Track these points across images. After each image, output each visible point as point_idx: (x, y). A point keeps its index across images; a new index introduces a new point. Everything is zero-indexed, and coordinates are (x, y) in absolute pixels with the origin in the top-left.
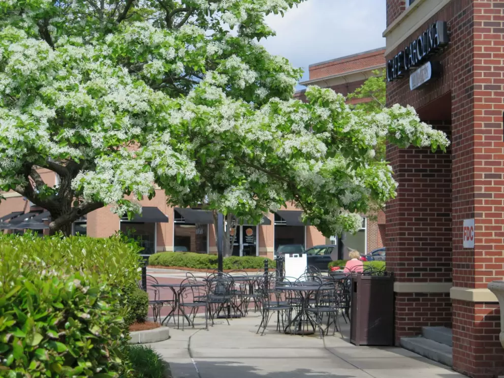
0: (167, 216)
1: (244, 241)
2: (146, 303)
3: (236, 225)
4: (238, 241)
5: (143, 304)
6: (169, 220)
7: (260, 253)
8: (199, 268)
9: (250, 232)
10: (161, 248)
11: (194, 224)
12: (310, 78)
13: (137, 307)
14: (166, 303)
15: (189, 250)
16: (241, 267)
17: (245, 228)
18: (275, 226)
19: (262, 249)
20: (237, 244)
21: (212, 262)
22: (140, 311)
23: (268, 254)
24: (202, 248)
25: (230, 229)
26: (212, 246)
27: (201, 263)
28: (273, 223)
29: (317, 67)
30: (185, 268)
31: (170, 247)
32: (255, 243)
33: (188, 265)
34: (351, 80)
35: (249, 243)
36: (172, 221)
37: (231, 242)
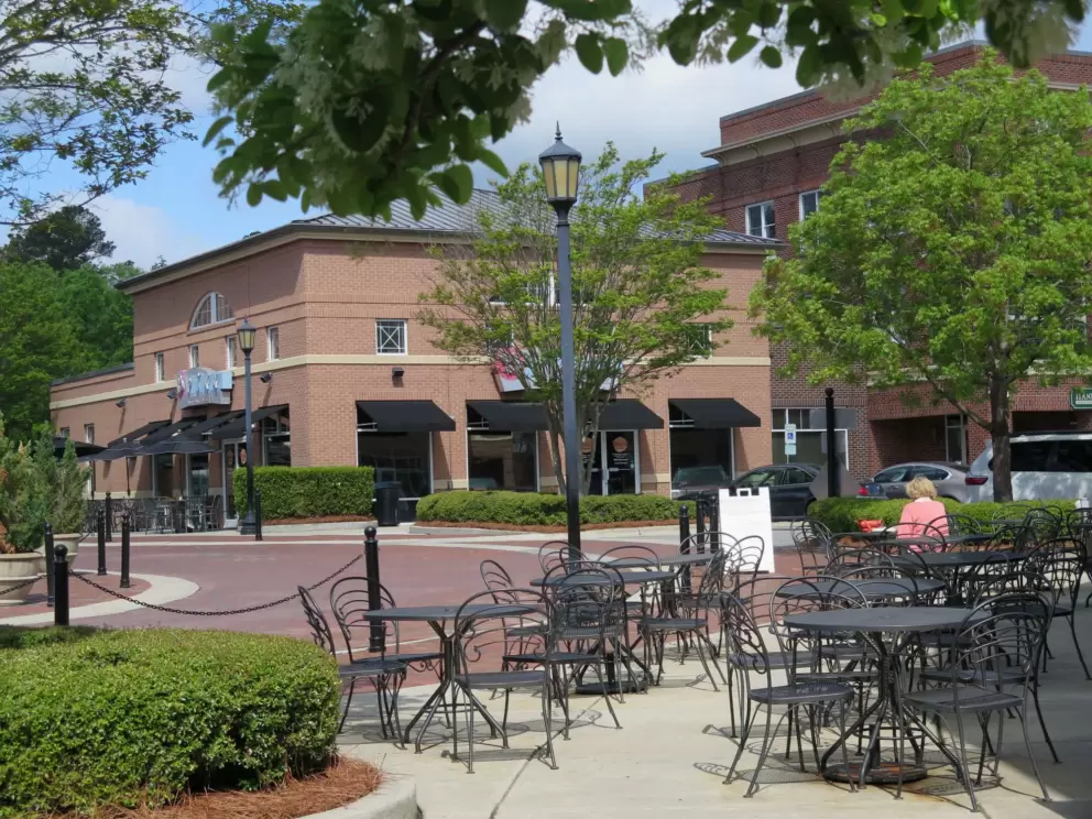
0: (452, 417)
1: (611, 464)
2: (325, 702)
3: (595, 430)
4: (598, 464)
5: (314, 708)
6: (457, 425)
7: (643, 486)
8: (522, 524)
9: (620, 445)
10: (442, 484)
11: (508, 433)
12: (723, 142)
13: (291, 720)
14: (416, 665)
15: (501, 485)
16: (608, 516)
17: (611, 437)
18: (671, 429)
19: (648, 478)
20: (595, 470)
21: (549, 509)
22: (302, 735)
23: (659, 486)
24: (527, 482)
25: (584, 440)
26: (548, 475)
27: (525, 512)
28: (668, 425)
29: (736, 121)
30: (490, 524)
31: (461, 482)
32: (632, 466)
33: (499, 518)
34: (805, 142)
35: (619, 466)
36: (463, 427)
37: (586, 466)
